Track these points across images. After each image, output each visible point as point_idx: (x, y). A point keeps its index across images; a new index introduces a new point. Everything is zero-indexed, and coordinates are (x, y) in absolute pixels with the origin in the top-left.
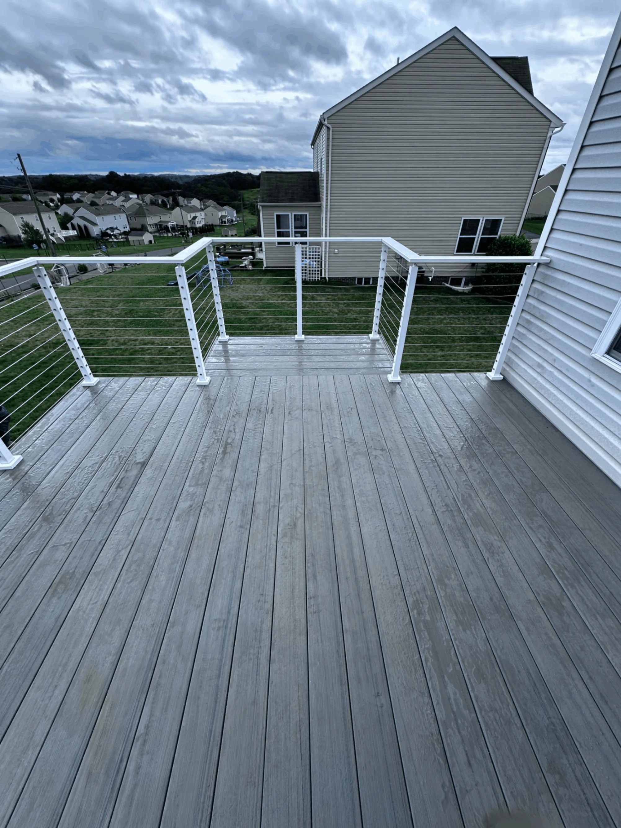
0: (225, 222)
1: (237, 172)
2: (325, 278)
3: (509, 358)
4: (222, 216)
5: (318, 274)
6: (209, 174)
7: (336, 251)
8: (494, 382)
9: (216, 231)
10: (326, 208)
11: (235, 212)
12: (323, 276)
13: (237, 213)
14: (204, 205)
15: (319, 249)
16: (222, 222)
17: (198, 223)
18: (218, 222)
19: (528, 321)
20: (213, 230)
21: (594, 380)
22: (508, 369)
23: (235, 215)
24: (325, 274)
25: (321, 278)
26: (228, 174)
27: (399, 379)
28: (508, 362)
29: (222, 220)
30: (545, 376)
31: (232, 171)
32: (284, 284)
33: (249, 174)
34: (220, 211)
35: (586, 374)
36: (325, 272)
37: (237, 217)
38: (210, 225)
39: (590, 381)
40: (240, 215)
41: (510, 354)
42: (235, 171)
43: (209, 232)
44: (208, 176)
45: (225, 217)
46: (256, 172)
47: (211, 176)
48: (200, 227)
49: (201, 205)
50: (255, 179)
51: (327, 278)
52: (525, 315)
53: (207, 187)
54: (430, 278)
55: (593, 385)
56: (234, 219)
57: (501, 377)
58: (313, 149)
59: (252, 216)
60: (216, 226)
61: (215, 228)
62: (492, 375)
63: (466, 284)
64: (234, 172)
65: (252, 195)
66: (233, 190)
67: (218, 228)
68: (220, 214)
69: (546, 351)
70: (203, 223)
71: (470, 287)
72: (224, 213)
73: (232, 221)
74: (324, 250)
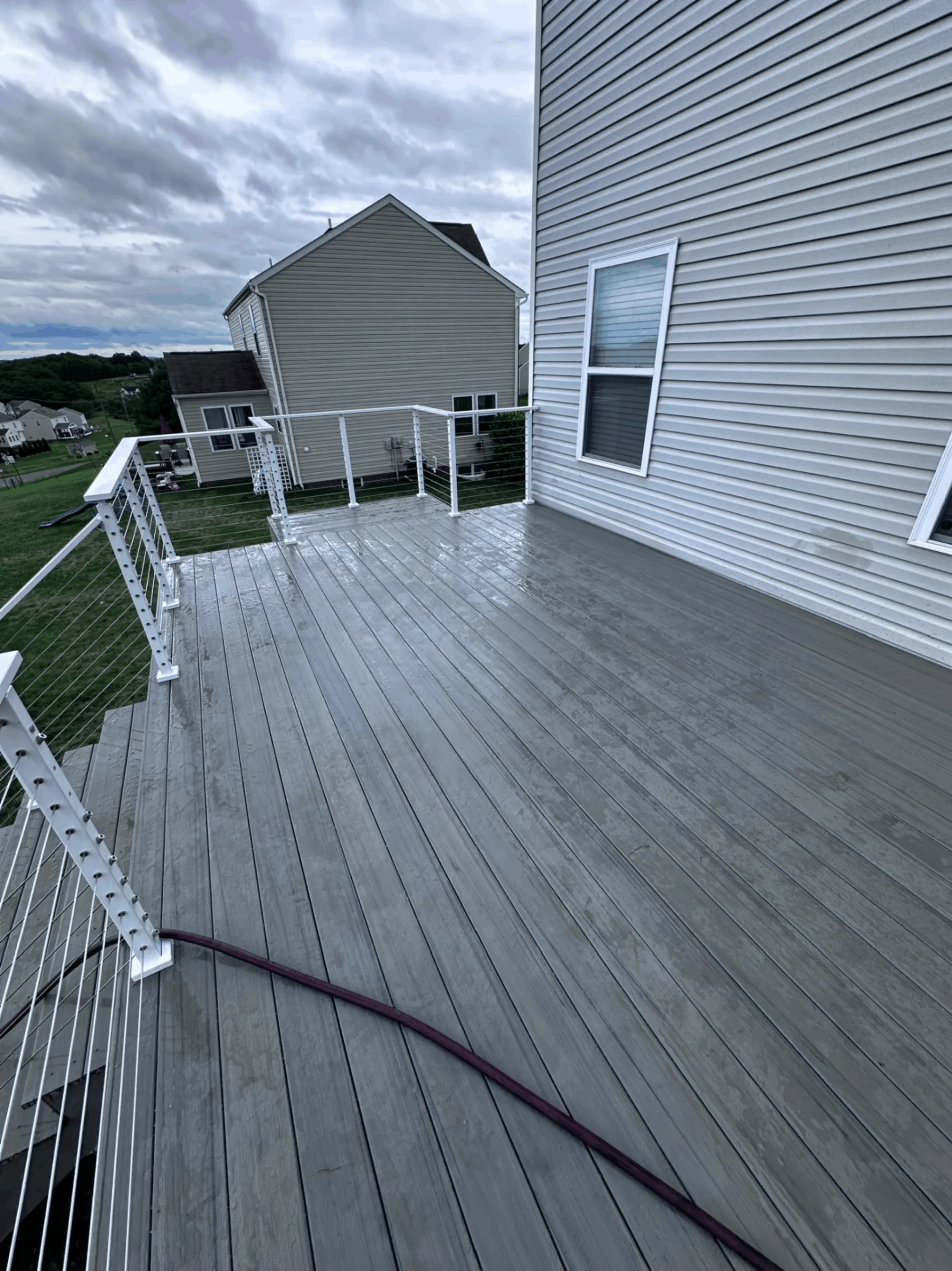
0: (68, 434)
1: (68, 354)
2: (299, 486)
3: (534, 485)
4: (58, 425)
5: (288, 481)
6: (11, 359)
7: (307, 449)
8: (528, 505)
9: (53, 449)
10: (281, 396)
11: (82, 417)
12: (295, 483)
13: (87, 417)
14: (14, 410)
15: (281, 448)
16: (61, 434)
17: (11, 439)
18: (54, 436)
19: (538, 453)
20: (48, 449)
21: (583, 475)
22: (536, 493)
23: (84, 421)
24: (297, 480)
25: (294, 486)
26: (51, 358)
27: (458, 514)
28: (535, 488)
29: (59, 431)
30: (559, 486)
31: (57, 352)
32: (241, 501)
33: (93, 357)
34: (52, 416)
35: (577, 473)
36: (297, 478)
37: (89, 424)
38: (38, 441)
39: (580, 476)
40: (92, 421)
41: (534, 482)
42: (64, 351)
43: (40, 452)
44: (9, 362)
45: (66, 425)
46: (107, 352)
47: (16, 361)
48: (19, 447)
49: (7, 410)
50: (108, 364)
51: (302, 486)
52: (535, 449)
53: (12, 380)
54: (435, 470)
55: (583, 478)
56: (84, 428)
57: (533, 501)
58: (228, 320)
59: (117, 420)
60: (51, 441)
61: (49, 445)
62: (526, 501)
63: (477, 470)
64: (62, 354)
65: (108, 389)
66: (67, 383)
67: (55, 445)
68: (54, 422)
69: (553, 469)
70: (23, 439)
71: (482, 474)
72: (61, 420)
73: (81, 431)
74: (289, 450)
